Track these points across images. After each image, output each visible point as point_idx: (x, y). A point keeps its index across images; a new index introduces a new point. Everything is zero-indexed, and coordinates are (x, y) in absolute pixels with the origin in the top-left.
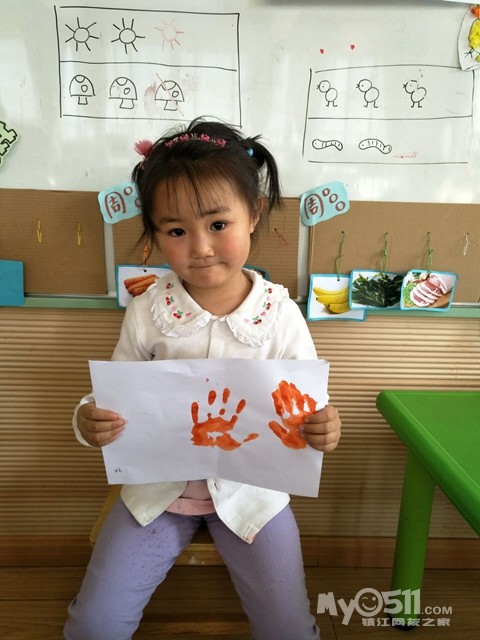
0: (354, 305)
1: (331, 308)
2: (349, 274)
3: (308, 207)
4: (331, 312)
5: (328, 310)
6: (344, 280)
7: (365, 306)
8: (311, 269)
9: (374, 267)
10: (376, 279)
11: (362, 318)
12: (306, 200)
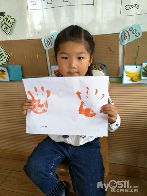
0: (143, 78)
1: (133, 79)
2: (141, 65)
3: (123, 37)
4: (133, 81)
6: (139, 67)
12: (122, 34)
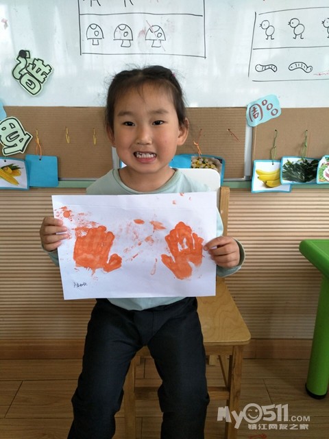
0: (284, 181)
2: (280, 160)
3: (252, 113)
4: (268, 187)
5: (266, 185)
6: (277, 164)
7: (291, 182)
8: (254, 157)
9: (297, 154)
10: (299, 163)
11: (288, 190)
12: (250, 108)
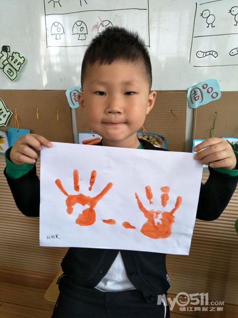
3: (192, 96)
12: (191, 92)
